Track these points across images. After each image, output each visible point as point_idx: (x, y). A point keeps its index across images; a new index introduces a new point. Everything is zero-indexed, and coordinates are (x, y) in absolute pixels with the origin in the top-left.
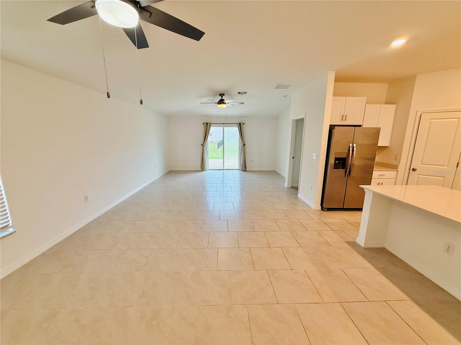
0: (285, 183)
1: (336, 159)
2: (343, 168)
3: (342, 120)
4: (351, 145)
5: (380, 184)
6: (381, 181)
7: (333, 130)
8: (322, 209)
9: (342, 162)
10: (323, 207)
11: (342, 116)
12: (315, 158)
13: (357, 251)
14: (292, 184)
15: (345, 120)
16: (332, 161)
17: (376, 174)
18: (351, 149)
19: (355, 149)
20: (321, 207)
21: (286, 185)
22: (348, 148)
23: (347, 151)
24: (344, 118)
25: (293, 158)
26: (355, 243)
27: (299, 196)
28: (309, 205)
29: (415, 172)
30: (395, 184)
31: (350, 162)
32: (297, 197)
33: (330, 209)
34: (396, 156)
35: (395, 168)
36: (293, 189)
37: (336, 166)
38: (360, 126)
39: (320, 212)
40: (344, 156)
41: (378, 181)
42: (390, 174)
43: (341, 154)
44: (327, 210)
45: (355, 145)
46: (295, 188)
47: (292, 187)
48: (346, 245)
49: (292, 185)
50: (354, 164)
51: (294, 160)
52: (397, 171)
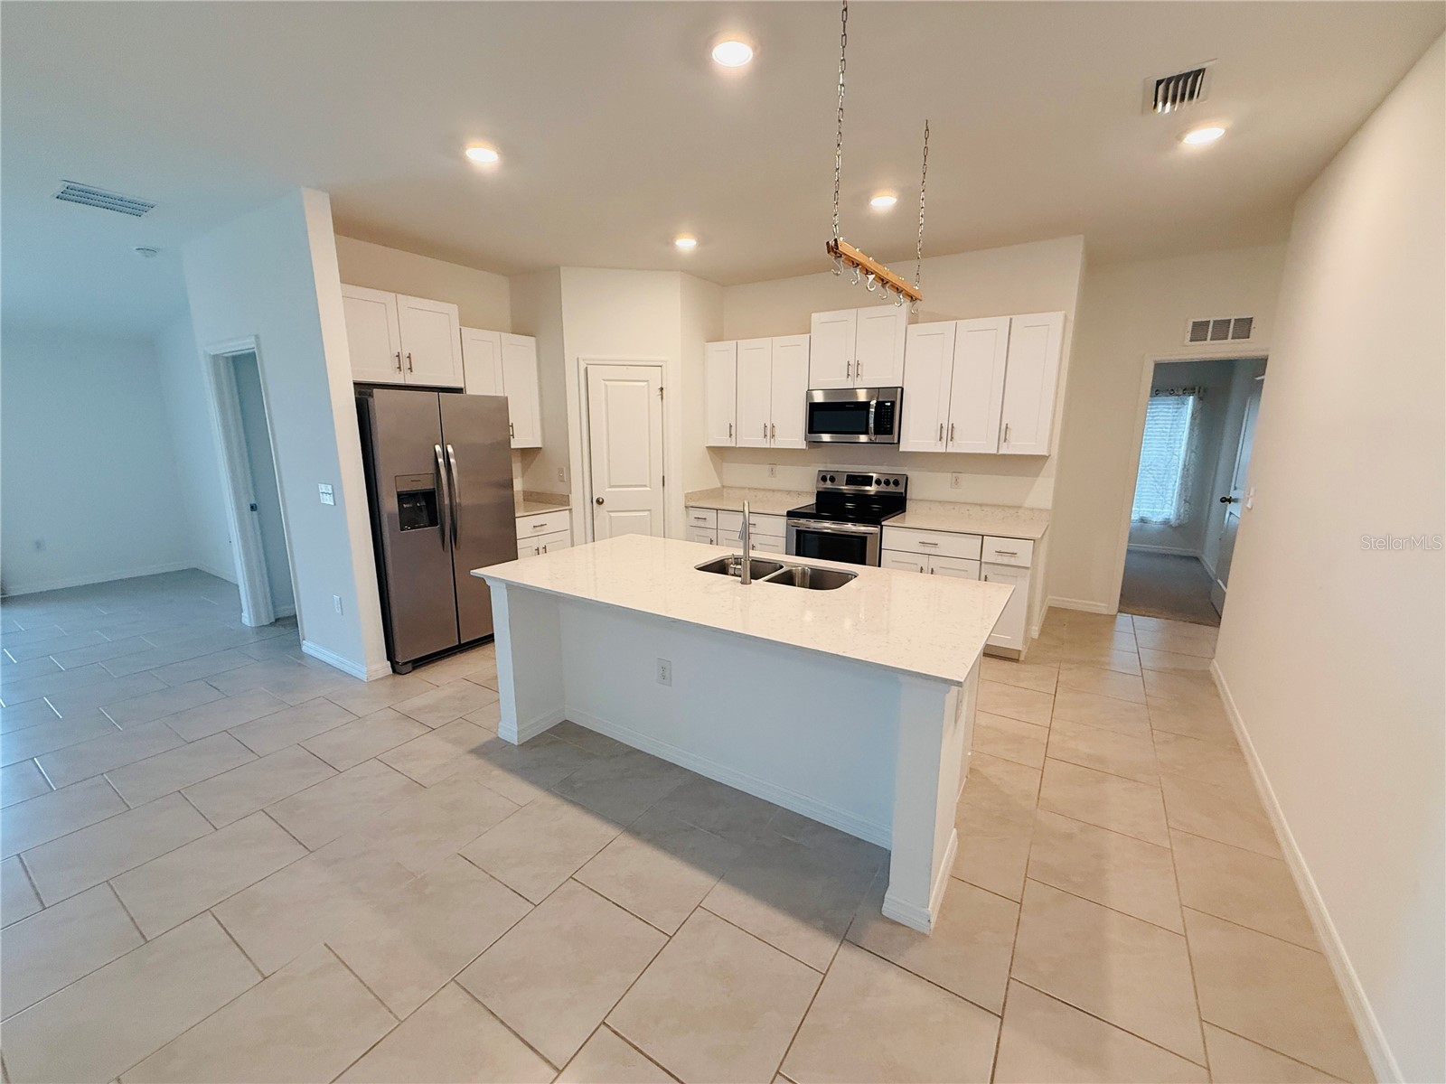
0: (242, 611)
1: (402, 497)
2: (433, 522)
3: (399, 368)
4: (438, 448)
5: (541, 550)
6: (541, 542)
7: (370, 400)
8: (394, 671)
9: (423, 503)
10: (398, 663)
11: (398, 356)
12: (328, 500)
14: (274, 607)
15: (410, 369)
16: (390, 505)
17: (524, 526)
18: (440, 460)
19: (452, 460)
20: (389, 663)
21: (247, 619)
22: (433, 455)
23: (431, 469)
24: (405, 364)
25: (253, 508)
27: (308, 647)
28: (346, 669)
29: (602, 506)
30: (573, 546)
31: (447, 501)
32: (302, 656)
33: (419, 663)
34: (561, 471)
35: (562, 501)
36: (284, 626)
37: (408, 520)
38: (459, 391)
39: (389, 682)
40: (426, 484)
41: (535, 543)
42: (554, 519)
43: (414, 478)
44: (409, 667)
45: (450, 449)
46: (285, 622)
47: (277, 620)
48: (474, 762)
49: (275, 613)
50: (460, 505)
51: (259, 514)
52: (570, 510)
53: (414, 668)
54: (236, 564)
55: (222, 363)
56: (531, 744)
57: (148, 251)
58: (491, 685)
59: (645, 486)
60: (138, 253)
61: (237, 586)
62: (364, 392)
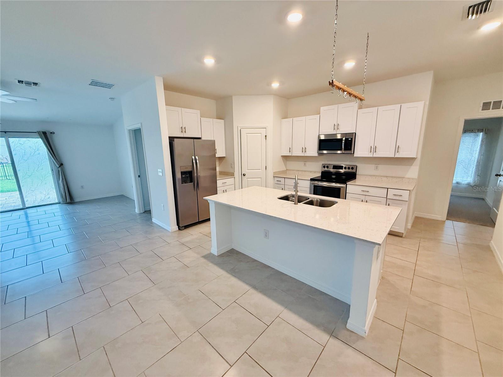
0: (135, 208)
1: (183, 173)
2: (191, 182)
3: (182, 132)
4: (193, 157)
5: (225, 191)
6: (225, 188)
7: (173, 142)
8: (179, 229)
9: (188, 175)
10: (180, 226)
11: (182, 128)
12: (160, 174)
13: (212, 262)
14: (144, 207)
15: (185, 132)
16: (178, 176)
17: (219, 183)
18: (194, 161)
19: (197, 161)
20: (177, 226)
21: (137, 211)
22: (192, 160)
23: (191, 164)
24: (184, 130)
25: (139, 176)
26: (211, 253)
27: (154, 220)
28: (165, 228)
29: (245, 176)
30: (235, 190)
31: (196, 175)
32: (152, 223)
33: (186, 227)
34: (231, 164)
35: (232, 175)
36: (147, 213)
37: (184, 181)
38: (200, 138)
39: (177, 232)
40: (189, 169)
41: (223, 189)
42: (229, 181)
43: (186, 167)
44: (183, 228)
45: (197, 158)
46: (147, 212)
47: (145, 211)
48: (204, 260)
49: (145, 209)
50: (200, 175)
51: (141, 179)
52: (234, 178)
53: (185, 229)
54: (134, 194)
55: (131, 132)
56: (221, 256)
57: (112, 99)
58: (209, 235)
59: (260, 169)
60: (110, 100)
61: (134, 201)
62: (172, 140)
